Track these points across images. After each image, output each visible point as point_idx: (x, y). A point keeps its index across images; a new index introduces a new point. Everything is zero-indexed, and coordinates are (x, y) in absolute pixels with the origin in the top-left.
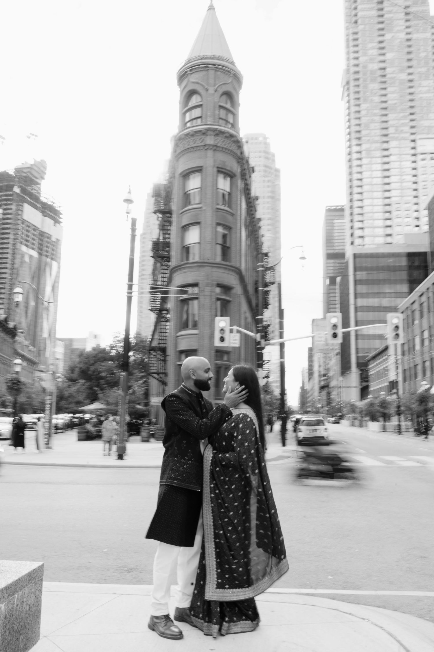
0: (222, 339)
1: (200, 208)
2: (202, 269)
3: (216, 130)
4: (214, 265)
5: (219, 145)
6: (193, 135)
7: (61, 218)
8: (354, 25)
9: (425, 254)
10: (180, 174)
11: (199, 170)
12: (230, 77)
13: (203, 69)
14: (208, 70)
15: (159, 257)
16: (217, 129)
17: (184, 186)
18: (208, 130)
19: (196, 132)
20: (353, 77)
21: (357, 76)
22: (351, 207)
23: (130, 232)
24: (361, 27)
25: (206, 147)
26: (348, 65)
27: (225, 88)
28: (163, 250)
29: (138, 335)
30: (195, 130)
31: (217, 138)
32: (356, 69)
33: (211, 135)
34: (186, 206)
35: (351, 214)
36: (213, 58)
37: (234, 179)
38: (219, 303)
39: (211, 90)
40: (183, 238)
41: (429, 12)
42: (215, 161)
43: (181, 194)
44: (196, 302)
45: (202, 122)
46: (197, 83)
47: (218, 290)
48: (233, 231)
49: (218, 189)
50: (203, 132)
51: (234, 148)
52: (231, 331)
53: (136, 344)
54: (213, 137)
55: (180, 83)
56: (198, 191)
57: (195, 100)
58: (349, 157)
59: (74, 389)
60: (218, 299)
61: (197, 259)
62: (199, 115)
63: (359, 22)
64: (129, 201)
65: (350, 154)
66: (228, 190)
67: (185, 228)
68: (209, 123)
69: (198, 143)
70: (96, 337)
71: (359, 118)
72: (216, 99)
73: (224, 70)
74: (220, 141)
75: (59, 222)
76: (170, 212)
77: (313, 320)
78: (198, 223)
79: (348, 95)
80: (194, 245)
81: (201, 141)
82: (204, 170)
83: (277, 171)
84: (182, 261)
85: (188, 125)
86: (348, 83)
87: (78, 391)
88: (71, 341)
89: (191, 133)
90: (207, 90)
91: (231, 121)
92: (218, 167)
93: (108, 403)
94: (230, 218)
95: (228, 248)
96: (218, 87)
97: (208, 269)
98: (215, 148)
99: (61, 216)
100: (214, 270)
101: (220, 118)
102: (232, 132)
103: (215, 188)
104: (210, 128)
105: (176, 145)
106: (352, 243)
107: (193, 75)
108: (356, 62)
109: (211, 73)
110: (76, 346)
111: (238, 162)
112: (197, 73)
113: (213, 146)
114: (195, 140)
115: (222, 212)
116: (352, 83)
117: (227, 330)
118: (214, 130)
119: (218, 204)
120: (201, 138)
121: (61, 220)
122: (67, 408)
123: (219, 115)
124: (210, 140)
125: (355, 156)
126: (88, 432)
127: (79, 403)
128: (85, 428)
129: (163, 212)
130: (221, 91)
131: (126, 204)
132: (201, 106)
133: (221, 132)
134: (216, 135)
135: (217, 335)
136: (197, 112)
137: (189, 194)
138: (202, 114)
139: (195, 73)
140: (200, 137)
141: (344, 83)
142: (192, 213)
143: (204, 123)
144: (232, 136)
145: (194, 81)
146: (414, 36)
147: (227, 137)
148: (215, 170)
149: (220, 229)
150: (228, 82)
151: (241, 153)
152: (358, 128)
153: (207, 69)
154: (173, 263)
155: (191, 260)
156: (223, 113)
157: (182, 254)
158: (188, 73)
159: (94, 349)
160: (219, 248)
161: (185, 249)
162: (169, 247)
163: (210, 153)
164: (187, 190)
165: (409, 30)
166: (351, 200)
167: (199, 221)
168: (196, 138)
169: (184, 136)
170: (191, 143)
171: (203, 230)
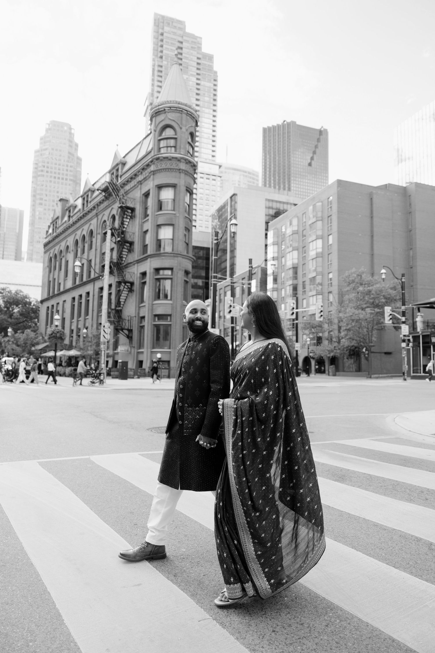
1: (174, 214)
2: (176, 258)
3: (187, 159)
5: (188, 171)
6: (170, 160)
8: (159, 59)
9: (208, 249)
11: (174, 186)
13: (178, 112)
17: (159, 194)
18: (180, 158)
19: (173, 158)
24: (165, 63)
26: (153, 90)
27: (191, 130)
31: (187, 165)
33: (183, 162)
34: (159, 211)
36: (186, 105)
39: (184, 129)
40: (157, 234)
41: (213, 68)
42: (185, 182)
43: (156, 201)
44: (168, 281)
46: (174, 121)
49: (185, 202)
54: (184, 164)
56: (171, 201)
57: (169, 132)
61: (170, 251)
62: (174, 145)
63: (164, 57)
66: (188, 203)
67: (159, 227)
68: (181, 153)
69: (174, 166)
72: (187, 137)
73: (191, 116)
78: (172, 225)
80: (168, 240)
81: (176, 165)
82: (177, 187)
84: (156, 251)
85: (162, 149)
90: (181, 128)
92: (187, 187)
95: (187, 244)
96: (188, 128)
97: (180, 259)
101: (188, 151)
104: (182, 157)
107: (171, 114)
109: (184, 116)
112: (175, 113)
113: (185, 171)
114: (172, 164)
115: (187, 219)
118: (186, 160)
123: (187, 148)
124: (183, 166)
130: (189, 131)
132: (175, 139)
133: (189, 162)
136: (171, 143)
137: (163, 202)
138: (176, 145)
139: (173, 113)
140: (176, 162)
141: (148, 103)
142: (166, 217)
143: (177, 152)
145: (171, 118)
146: (202, 83)
148: (185, 188)
153: (181, 112)
155: (162, 251)
157: (156, 245)
161: (158, 242)
163: (182, 175)
164: (161, 199)
165: (199, 77)
167: (173, 223)
168: (172, 162)
169: (162, 158)
170: (168, 165)
171: (176, 231)
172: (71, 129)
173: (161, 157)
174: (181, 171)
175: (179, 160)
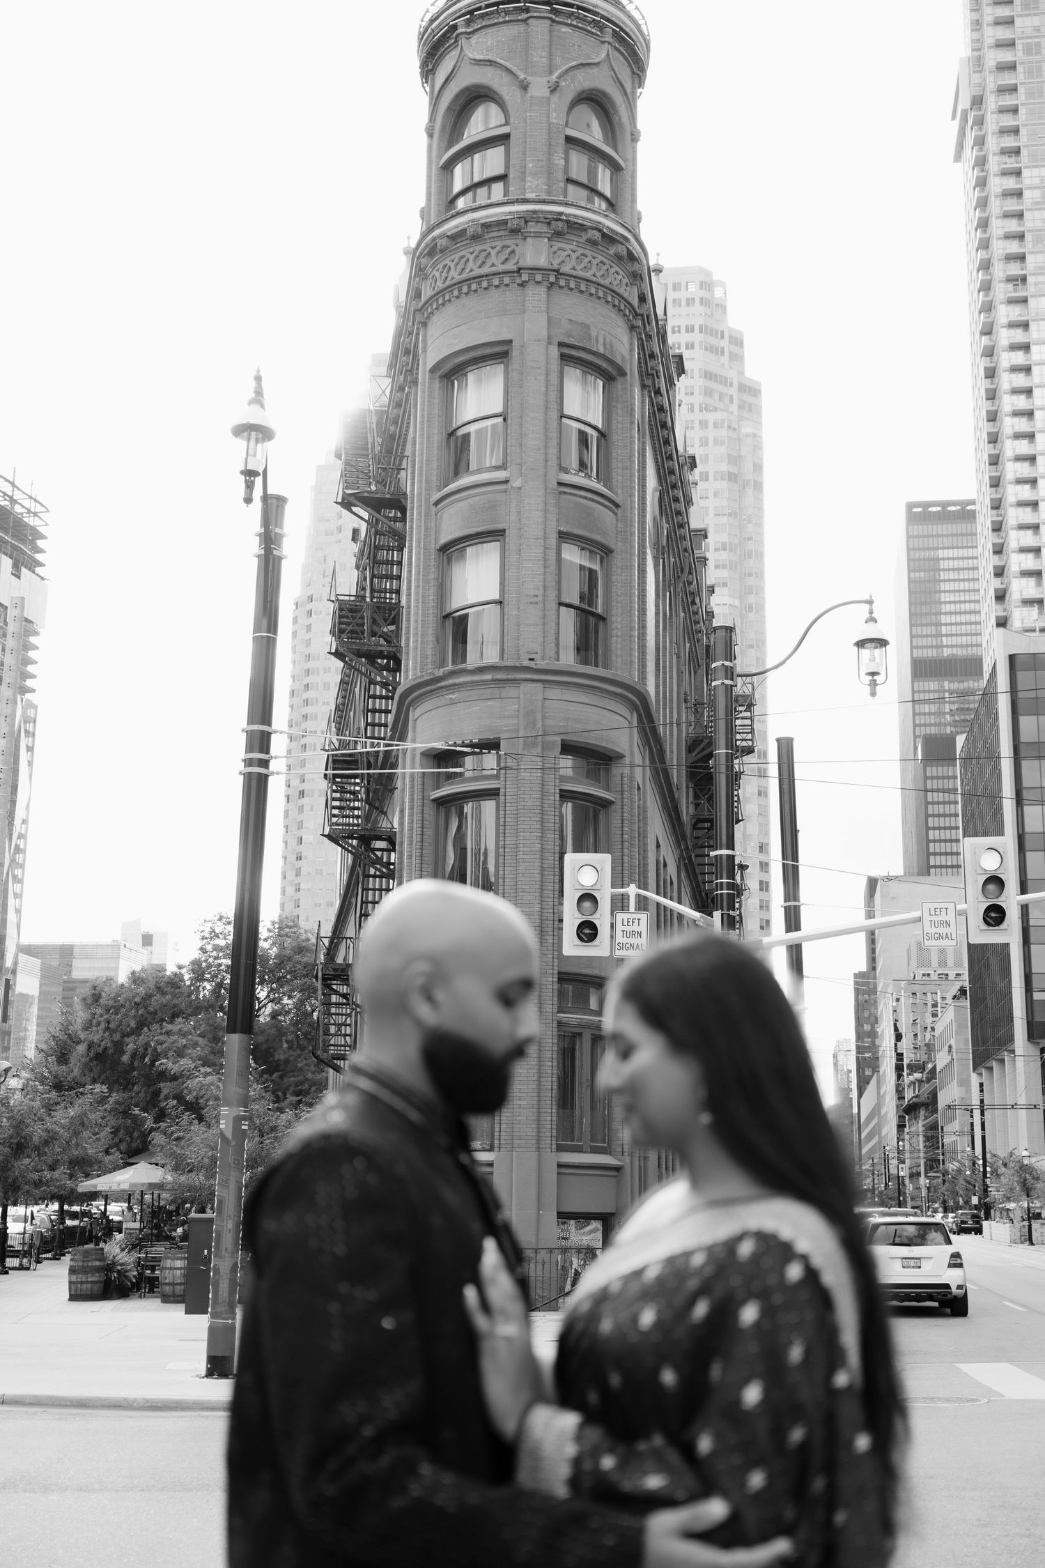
0: (588, 931)
1: (507, 482)
2: (510, 691)
3: (556, 219)
4: (550, 677)
5: (566, 269)
6: (476, 238)
7: (41, 551)
10: (432, 370)
11: (498, 353)
12: (603, 42)
13: (512, 17)
14: (525, 21)
15: (359, 654)
16: (561, 214)
17: (448, 406)
18: (526, 219)
19: (487, 226)
20: (992, 82)
21: (1007, 79)
22: (997, 505)
23: (254, 547)
25: (521, 276)
27: (584, 80)
28: (374, 634)
29: (286, 927)
30: (483, 221)
31: (557, 245)
32: (1006, 56)
33: (538, 235)
34: (456, 474)
35: (997, 528)
37: (619, 385)
38: (568, 808)
39: (539, 87)
40: (443, 588)
42: (552, 323)
43: (437, 437)
44: (489, 806)
45: (506, 193)
46: (491, 63)
47: (567, 764)
48: (617, 561)
49: (562, 416)
50: (513, 224)
51: (617, 278)
52: (620, 903)
53: (282, 961)
54: (544, 241)
55: (428, 69)
56: (493, 426)
57: (481, 123)
58: (985, 340)
59: (64, 1116)
60: (565, 795)
61: (491, 656)
62: (500, 171)
64: (255, 432)
65: (988, 331)
66: (597, 419)
67: (450, 551)
68: (529, 196)
69: (496, 263)
70: (147, 940)
71: (1020, 215)
72: (557, 118)
73: (584, 19)
74: (570, 256)
75: (33, 565)
76: (398, 504)
77: (872, 884)
78: (496, 534)
79: (980, 142)
80: (478, 611)
81: (502, 257)
82: (515, 353)
83: (750, 390)
84: (442, 664)
85: (461, 204)
86: (978, 101)
87: (80, 1123)
88: (66, 952)
89: (470, 232)
90: (525, 87)
91: (605, 186)
92: (561, 345)
93: (180, 1166)
94: (606, 515)
95: (601, 618)
96: (560, 77)
97: (531, 692)
98: (555, 279)
99: (40, 543)
100: (554, 693)
101: (569, 180)
102: (609, 224)
103: (554, 415)
104: (535, 212)
105: (419, 272)
106: (1002, 623)
107: (475, 38)
108: (1004, 33)
109: (539, 29)
110: (83, 970)
111: (632, 328)
112: (489, 31)
113: (546, 271)
114: (484, 254)
115: (581, 496)
116: (991, 102)
117: (605, 896)
118: (550, 220)
119: (565, 470)
120: (508, 247)
121: (38, 557)
122: (38, 1184)
123: (567, 168)
124: (535, 253)
125: (1005, 336)
126: (109, 1268)
127: (85, 1166)
128: (101, 1254)
129: (375, 504)
130: (572, 87)
131: (241, 444)
132: (503, 139)
133: (575, 227)
134: (558, 234)
135: (571, 918)
136: (491, 162)
137: (467, 437)
138: (507, 167)
139: (483, 32)
140: (499, 244)
141: (965, 103)
142: (471, 501)
143: (512, 197)
144: (609, 238)
145: (480, 56)
147: (593, 243)
148: (555, 352)
149: (573, 555)
150: (596, 60)
151: (642, 299)
152: (1014, 247)
153: (525, 16)
154: (410, 674)
155: (472, 660)
156: (579, 164)
157: (439, 640)
158: (460, 30)
159: (136, 979)
160: (569, 620)
161: (449, 624)
162: (395, 621)
163: (536, 295)
164: (454, 426)
166: (996, 483)
167: (500, 526)
168: (487, 246)
169: (444, 242)
170: (470, 265)
171: (512, 558)
172: (707, 285)
173: (441, 236)
174: (525, 277)
175: (515, 229)
